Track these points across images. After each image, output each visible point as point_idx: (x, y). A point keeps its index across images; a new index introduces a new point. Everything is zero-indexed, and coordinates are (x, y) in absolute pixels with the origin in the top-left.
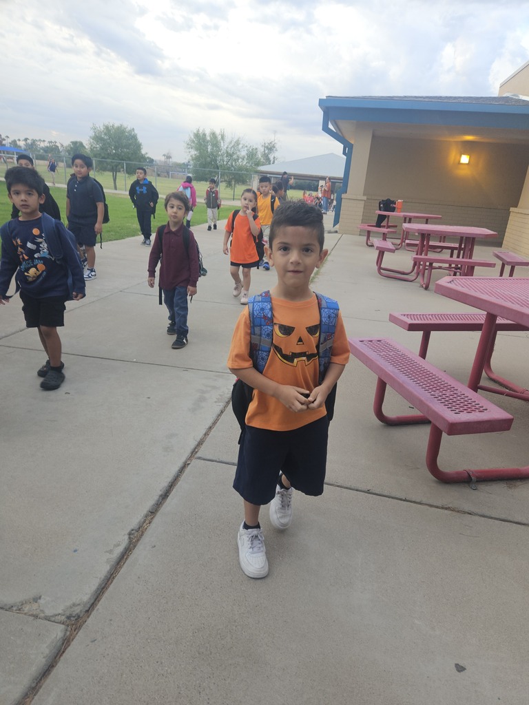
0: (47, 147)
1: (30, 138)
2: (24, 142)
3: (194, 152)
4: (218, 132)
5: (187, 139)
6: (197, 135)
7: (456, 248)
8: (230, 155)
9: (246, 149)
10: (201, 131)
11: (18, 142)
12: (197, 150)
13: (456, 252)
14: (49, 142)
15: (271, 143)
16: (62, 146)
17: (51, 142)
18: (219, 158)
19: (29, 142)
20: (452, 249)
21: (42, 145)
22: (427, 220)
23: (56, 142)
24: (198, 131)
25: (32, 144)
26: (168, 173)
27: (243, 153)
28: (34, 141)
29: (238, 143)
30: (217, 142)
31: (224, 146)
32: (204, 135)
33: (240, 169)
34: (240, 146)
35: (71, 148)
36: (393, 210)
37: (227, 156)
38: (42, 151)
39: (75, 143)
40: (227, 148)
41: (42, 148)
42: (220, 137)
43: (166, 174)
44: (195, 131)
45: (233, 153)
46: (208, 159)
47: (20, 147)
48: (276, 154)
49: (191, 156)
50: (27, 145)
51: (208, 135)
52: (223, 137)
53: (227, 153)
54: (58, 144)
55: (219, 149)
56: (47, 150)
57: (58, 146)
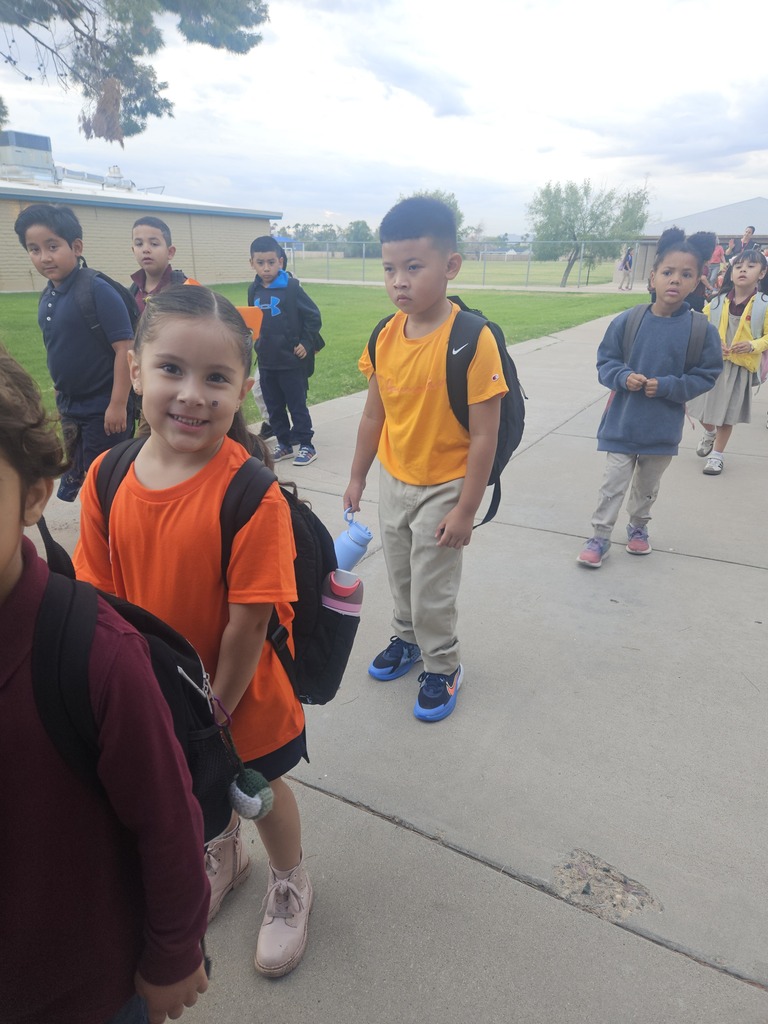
0: (321, 233)
1: (302, 223)
2: (294, 230)
3: (540, 218)
4: (579, 185)
5: (530, 200)
6: (546, 193)
8: (595, 217)
10: (553, 187)
11: (287, 230)
12: (545, 214)
14: (324, 226)
15: (639, 193)
16: (340, 229)
18: (577, 225)
19: (300, 228)
21: (316, 230)
23: (331, 226)
24: (548, 186)
25: (303, 231)
26: (477, 253)
27: (618, 211)
28: (306, 227)
29: (610, 197)
30: (578, 199)
31: (587, 204)
32: (558, 191)
34: (614, 201)
35: (352, 231)
37: (591, 219)
38: (315, 239)
39: (356, 224)
40: (592, 207)
41: (316, 236)
42: (581, 192)
43: (474, 255)
44: (544, 187)
45: (602, 213)
46: (562, 227)
47: (290, 236)
49: (535, 225)
50: (297, 232)
51: (563, 190)
52: (587, 191)
53: (592, 214)
54: (335, 228)
55: (580, 209)
56: (321, 236)
57: (334, 231)
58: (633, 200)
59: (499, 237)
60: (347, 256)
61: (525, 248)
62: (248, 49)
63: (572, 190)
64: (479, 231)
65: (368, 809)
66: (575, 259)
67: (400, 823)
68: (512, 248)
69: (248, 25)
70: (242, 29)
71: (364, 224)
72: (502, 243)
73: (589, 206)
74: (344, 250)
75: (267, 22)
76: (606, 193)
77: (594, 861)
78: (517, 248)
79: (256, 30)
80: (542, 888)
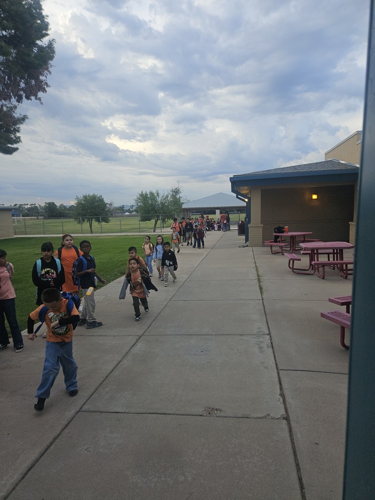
1: (18, 204)
4: (154, 192)
5: (135, 198)
6: (142, 195)
7: (331, 253)
8: (163, 204)
10: (144, 193)
13: (331, 256)
14: (31, 205)
16: (40, 206)
17: (32, 204)
18: (156, 207)
20: (329, 254)
21: (26, 207)
22: (304, 236)
23: (35, 204)
24: (142, 192)
25: (19, 207)
26: (112, 214)
28: (21, 205)
30: (155, 197)
31: (159, 199)
32: (146, 194)
35: (47, 207)
36: (283, 232)
37: (161, 205)
39: (49, 203)
41: (27, 209)
42: (156, 195)
45: (165, 203)
46: (150, 208)
48: (181, 195)
51: (148, 194)
52: (158, 195)
53: (161, 203)
54: (37, 205)
55: (156, 201)
56: (29, 209)
57: (37, 207)
58: (174, 191)
59: (120, 207)
60: (45, 218)
61: (132, 211)
62: (12, 153)
63: (151, 193)
64: (111, 204)
65: (156, 413)
66: (157, 220)
67: (165, 414)
68: (127, 211)
69: (12, 144)
70: (9, 145)
71: (53, 203)
72: (122, 209)
73: (160, 200)
74: (43, 216)
75: (20, 143)
76: (165, 195)
77: (210, 408)
78: (129, 211)
79: (15, 146)
80: (200, 415)
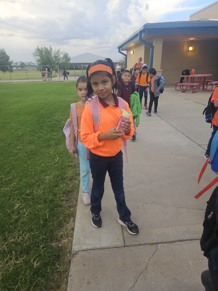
3: (38, 58)
4: (48, 48)
8: (56, 57)
9: (63, 54)
27: (62, 56)
29: (58, 51)
30: (49, 52)
31: (52, 53)
32: (42, 49)
33: (62, 63)
34: (60, 53)
40: (54, 54)
42: (49, 50)
44: (37, 48)
49: (37, 60)
55: (50, 55)
